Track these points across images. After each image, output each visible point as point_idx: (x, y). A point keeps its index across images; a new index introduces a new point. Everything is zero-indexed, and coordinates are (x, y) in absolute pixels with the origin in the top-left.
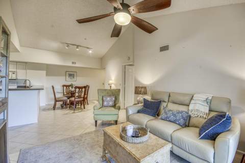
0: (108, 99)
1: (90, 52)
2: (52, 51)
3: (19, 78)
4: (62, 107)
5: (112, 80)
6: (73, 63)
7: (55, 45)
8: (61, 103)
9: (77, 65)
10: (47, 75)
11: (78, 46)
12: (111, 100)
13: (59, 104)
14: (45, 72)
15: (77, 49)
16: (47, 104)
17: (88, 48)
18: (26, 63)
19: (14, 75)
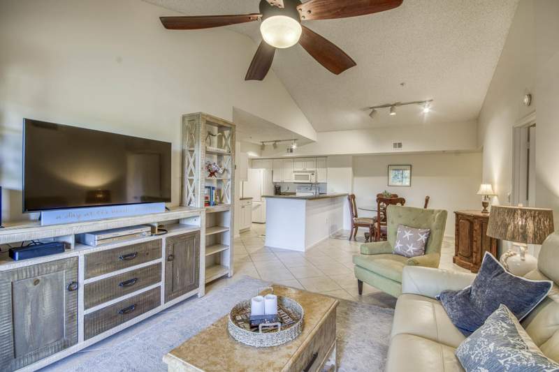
0: (408, 234)
1: (426, 110)
2: (357, 129)
3: (319, 182)
4: (367, 237)
5: (490, 181)
7: (354, 117)
8: (367, 230)
9: (404, 149)
10: (355, 174)
11: (392, 107)
12: (413, 240)
13: (363, 231)
14: (350, 169)
15: (393, 114)
17: (420, 103)
18: (326, 157)
19: (313, 177)
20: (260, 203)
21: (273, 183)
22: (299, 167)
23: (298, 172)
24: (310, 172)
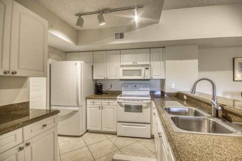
19: (148, 72)
20: (76, 109)
21: (93, 80)
22: (128, 60)
23: (127, 66)
24: (142, 65)
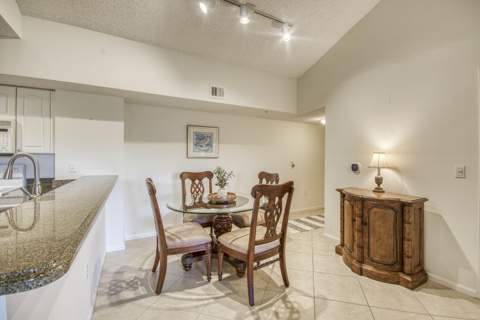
1: (287, 38)
6: (214, 91)
9: (228, 99)
10: (129, 136)
16: (129, 237)
17: (277, 21)
